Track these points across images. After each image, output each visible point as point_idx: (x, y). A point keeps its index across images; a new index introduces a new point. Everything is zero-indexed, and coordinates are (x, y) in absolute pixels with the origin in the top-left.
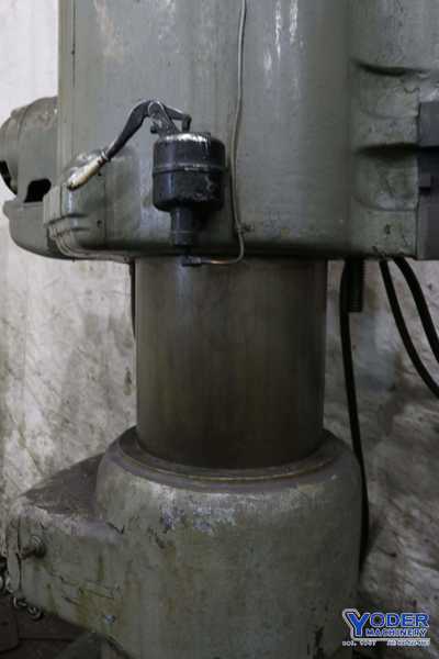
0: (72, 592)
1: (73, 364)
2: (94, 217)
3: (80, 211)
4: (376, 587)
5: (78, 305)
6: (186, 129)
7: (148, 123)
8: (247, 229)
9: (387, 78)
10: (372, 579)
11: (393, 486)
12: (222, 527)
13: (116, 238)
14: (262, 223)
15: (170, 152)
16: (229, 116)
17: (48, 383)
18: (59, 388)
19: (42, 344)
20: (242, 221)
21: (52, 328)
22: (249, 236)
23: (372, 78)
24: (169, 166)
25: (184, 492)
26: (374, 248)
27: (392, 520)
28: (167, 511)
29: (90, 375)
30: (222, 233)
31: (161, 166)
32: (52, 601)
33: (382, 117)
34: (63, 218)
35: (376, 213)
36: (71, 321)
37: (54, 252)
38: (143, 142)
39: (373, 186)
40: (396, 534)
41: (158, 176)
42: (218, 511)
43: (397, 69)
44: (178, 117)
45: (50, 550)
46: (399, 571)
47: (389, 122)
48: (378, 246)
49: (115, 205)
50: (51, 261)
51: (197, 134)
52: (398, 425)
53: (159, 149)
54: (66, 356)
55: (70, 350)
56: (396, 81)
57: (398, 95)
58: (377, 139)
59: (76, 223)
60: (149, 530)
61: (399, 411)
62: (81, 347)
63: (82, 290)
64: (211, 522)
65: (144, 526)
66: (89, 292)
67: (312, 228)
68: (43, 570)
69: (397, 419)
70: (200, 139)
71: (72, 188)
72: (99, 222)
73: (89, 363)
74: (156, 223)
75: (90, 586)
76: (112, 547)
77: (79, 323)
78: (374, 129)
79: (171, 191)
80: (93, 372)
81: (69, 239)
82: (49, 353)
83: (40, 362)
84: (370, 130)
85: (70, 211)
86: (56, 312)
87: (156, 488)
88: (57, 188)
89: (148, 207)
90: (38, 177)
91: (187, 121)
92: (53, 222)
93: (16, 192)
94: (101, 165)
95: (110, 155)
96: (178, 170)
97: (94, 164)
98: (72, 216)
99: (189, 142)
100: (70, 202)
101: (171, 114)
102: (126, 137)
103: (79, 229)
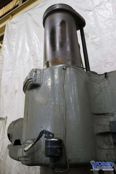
6: (53, 137)
7: (44, 135)
8: (69, 160)
9: (101, 116)
13: (36, 163)
14: (73, 159)
15: (49, 143)
16: (63, 131)
20: (68, 158)
22: (70, 162)
23: (97, 116)
24: (49, 147)
26: (104, 160)
31: (47, 147)
33: (101, 125)
34: (23, 157)
35: (103, 150)
38: (43, 139)
43: (103, 113)
44: (51, 134)
47: (103, 126)
49: (36, 154)
51: (55, 138)
53: (47, 142)
57: (104, 119)
58: (100, 131)
59: (26, 159)
70: (56, 140)
71: (25, 151)
72: (32, 159)
74: (47, 160)
78: (99, 129)
79: (50, 153)
84: (98, 129)
85: (24, 156)
88: (21, 149)
89: (44, 156)
90: (17, 139)
91: (53, 135)
92: (20, 157)
93: (11, 142)
94: (33, 145)
95: (35, 143)
96: (51, 148)
97: (31, 145)
98: (25, 157)
99: (54, 141)
100: (25, 154)
101: (49, 133)
102: (39, 138)
103: (26, 161)
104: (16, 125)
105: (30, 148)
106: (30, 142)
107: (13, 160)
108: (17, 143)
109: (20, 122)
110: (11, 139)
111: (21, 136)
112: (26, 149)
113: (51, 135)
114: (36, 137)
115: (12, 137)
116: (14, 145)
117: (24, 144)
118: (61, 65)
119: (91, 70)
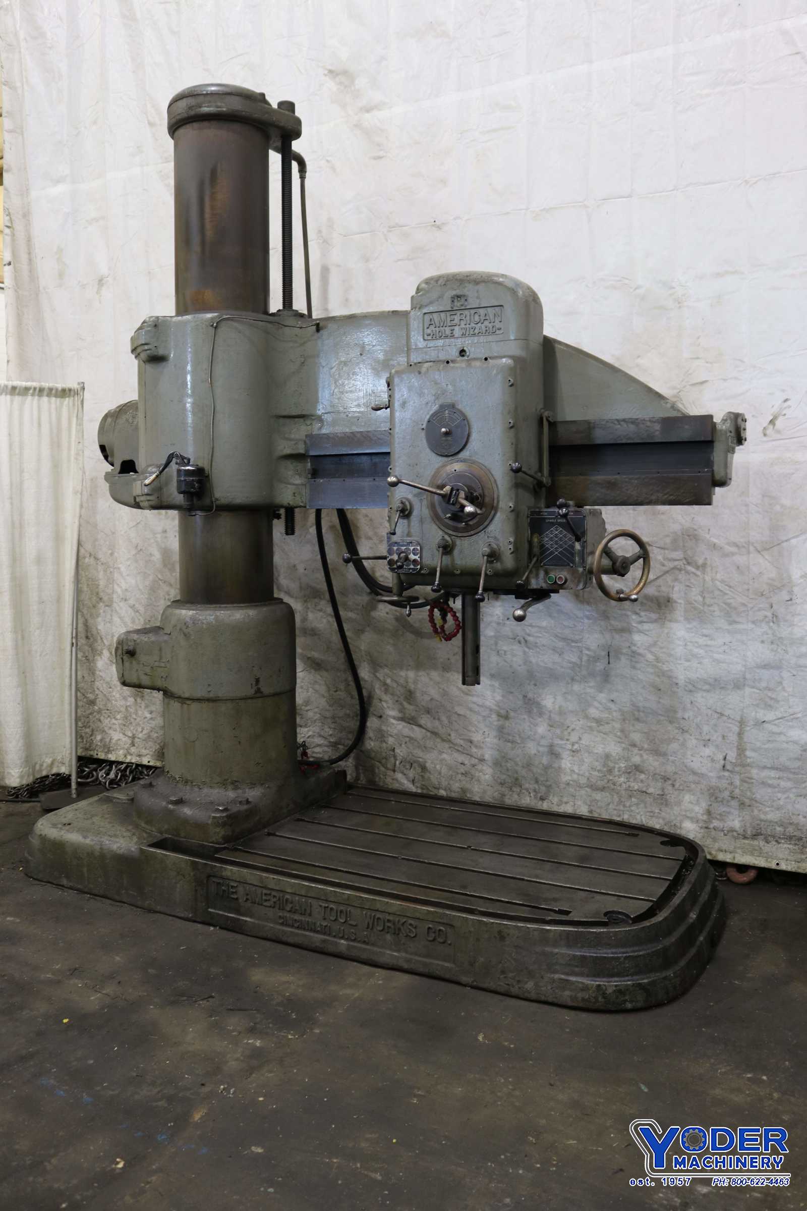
0: (148, 670)
1: (153, 589)
2: (156, 495)
3: (149, 493)
4: (372, 744)
5: (157, 542)
6: (188, 464)
7: (174, 460)
8: (217, 500)
9: (296, 419)
10: (370, 738)
11: (375, 665)
12: (208, 624)
13: (165, 504)
14: (224, 498)
15: (182, 473)
16: (208, 453)
17: (132, 607)
18: (142, 609)
19: (128, 575)
20: (215, 497)
21: (136, 561)
22: (218, 502)
23: (288, 421)
24: (183, 479)
25: (194, 612)
26: (289, 504)
27: (378, 691)
28: (188, 619)
29: (167, 597)
30: (207, 501)
31: (179, 479)
32: (138, 678)
33: (291, 440)
34: (143, 495)
35: (289, 486)
36: (151, 555)
37: (137, 505)
38: (174, 467)
39: (290, 473)
40: (381, 700)
41: (179, 482)
42: (208, 617)
43: (301, 415)
44: (186, 458)
45: (138, 651)
46: (384, 728)
48: (291, 503)
49: (163, 490)
50: (135, 510)
51: (192, 466)
52: (374, 618)
53: (179, 471)
54: (147, 583)
55: (151, 578)
56: (302, 420)
57: (300, 427)
58: (288, 451)
59: (149, 498)
60: (181, 629)
61: (374, 608)
62: (160, 576)
63: (160, 529)
64: (204, 621)
65: (178, 628)
66: (165, 531)
67: (247, 497)
68: (134, 662)
69: (374, 614)
70: (194, 468)
71: (146, 485)
72: (158, 497)
73: (167, 588)
74: (180, 499)
75: (157, 664)
76: (166, 642)
77: (157, 556)
78: (286, 447)
79: (183, 488)
80: (169, 595)
81: (146, 504)
82: (133, 582)
83: (126, 590)
85: (146, 493)
86: (139, 548)
87: (184, 612)
88: (139, 482)
89: (176, 493)
90: (127, 458)
91: (189, 460)
92: (138, 496)
93: (112, 465)
94: (157, 476)
95: (161, 472)
96: (185, 480)
97: (154, 476)
98: (147, 495)
99: (188, 470)
100: (146, 490)
101: (183, 458)
102: (167, 465)
103: (149, 500)
104: (122, 421)
105: (154, 480)
106: (154, 470)
107: (121, 505)
108: (128, 467)
109: (128, 416)
110: (109, 459)
111: (136, 450)
112: (147, 482)
113: (186, 461)
114: (164, 461)
115: (112, 452)
116: (120, 472)
117: (143, 473)
118: (209, 316)
119: (295, 307)
